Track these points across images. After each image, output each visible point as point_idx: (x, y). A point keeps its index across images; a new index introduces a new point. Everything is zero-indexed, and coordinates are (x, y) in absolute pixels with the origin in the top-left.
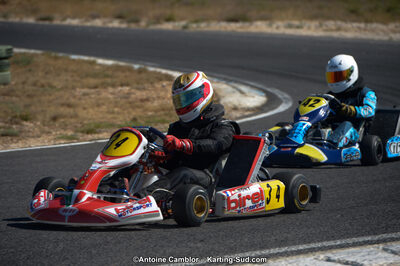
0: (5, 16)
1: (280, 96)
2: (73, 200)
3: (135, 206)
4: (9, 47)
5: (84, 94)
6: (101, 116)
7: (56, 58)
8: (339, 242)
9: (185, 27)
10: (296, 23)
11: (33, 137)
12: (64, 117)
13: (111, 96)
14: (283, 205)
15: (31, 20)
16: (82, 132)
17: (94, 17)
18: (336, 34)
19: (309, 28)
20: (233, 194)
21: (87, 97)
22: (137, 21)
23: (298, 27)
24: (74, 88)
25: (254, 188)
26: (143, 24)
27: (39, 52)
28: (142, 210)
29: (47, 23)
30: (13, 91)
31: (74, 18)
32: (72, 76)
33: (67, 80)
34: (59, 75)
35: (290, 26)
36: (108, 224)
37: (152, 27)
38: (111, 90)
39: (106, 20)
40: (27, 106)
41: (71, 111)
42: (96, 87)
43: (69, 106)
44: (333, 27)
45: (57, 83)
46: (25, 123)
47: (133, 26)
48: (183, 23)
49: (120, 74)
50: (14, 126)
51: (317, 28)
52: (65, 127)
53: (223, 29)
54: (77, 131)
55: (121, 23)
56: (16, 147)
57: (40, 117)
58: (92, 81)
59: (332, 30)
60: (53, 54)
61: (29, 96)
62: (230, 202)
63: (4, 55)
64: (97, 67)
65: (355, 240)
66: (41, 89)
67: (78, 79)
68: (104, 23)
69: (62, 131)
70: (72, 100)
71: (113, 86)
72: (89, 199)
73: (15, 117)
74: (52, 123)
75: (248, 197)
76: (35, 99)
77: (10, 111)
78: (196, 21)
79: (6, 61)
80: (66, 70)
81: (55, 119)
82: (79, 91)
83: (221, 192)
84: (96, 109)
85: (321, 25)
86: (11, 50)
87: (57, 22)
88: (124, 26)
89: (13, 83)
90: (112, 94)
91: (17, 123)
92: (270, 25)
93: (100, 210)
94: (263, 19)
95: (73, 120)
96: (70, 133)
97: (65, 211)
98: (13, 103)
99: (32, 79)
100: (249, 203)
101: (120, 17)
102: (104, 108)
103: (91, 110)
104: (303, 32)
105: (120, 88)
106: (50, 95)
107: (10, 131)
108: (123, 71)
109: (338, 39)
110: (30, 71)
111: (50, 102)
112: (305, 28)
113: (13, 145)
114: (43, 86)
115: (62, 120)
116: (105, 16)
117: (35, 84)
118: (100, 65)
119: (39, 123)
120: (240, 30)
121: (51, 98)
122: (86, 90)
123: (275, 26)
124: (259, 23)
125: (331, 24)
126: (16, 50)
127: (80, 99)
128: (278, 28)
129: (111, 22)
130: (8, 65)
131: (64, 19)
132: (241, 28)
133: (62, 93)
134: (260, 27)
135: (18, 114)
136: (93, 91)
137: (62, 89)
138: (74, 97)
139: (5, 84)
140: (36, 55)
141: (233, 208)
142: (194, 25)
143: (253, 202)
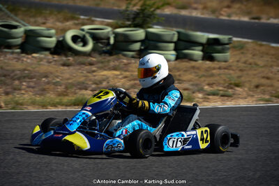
0: (229, 16)
4: (230, 37)
7: (261, 45)
11: (242, 98)
12: (263, 85)
15: (246, 19)
16: (276, 97)
24: (272, 66)
27: (250, 41)
29: (257, 21)
30: (230, 66)
31: (275, 18)
32: (271, 58)
33: (267, 61)
34: (262, 57)
40: (239, 77)
41: (269, 82)
43: (268, 78)
45: (261, 63)
46: (237, 88)
50: (230, 90)
52: (264, 92)
54: (272, 96)
56: (230, 104)
57: (247, 85)
60: (259, 42)
61: (241, 70)
63: (226, 42)
66: (250, 66)
67: (275, 60)
69: (262, 96)
70: (270, 75)
73: (231, 84)
74: (255, 89)
76: (245, 73)
77: (227, 80)
79: (227, 46)
80: (267, 54)
81: (257, 87)
82: (275, 69)
86: (230, 38)
87: (263, 21)
89: (231, 61)
91: (232, 88)
95: (269, 88)
96: (267, 97)
98: (230, 74)
99: (243, 59)
106: (255, 70)
107: (227, 93)
110: (242, 53)
111: (255, 75)
113: (228, 103)
114: (250, 64)
115: (262, 88)
117: (245, 63)
119: (246, 89)
121: (255, 72)
126: (235, 39)
127: (275, 74)
130: (229, 49)
131: (268, 19)
133: (263, 69)
135: (233, 82)
137: (263, 66)
138: (272, 72)
139: (226, 61)
140: (248, 43)
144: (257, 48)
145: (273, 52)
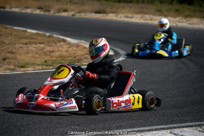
1: (120, 52)
2: (34, 99)
3: (65, 103)
5: (20, 47)
6: (28, 59)
7: (6, 28)
8: (148, 128)
9: (73, 15)
10: (130, 15)
12: (9, 59)
13: (34, 49)
14: (141, 107)
16: (19, 67)
17: (27, 8)
18: (150, 22)
19: (136, 18)
20: (115, 100)
21: (22, 49)
22: (49, 11)
23: (131, 18)
24: (15, 44)
25: (126, 97)
26: (52, 12)
28: (68, 106)
29: (2, 9)
31: (16, 8)
32: (14, 38)
33: (11, 40)
34: (7, 37)
35: (127, 17)
36: (51, 112)
37: (57, 14)
38: (34, 45)
39: (33, 10)
41: (13, 55)
42: (26, 44)
43: (12, 53)
44: (149, 18)
45: (7, 41)
47: (47, 13)
48: (73, 13)
49: (39, 37)
51: (140, 18)
52: (9, 64)
53: (93, 17)
54: (16, 66)
55: (41, 11)
58: (25, 41)
59: (147, 20)
60: (5, 26)
62: (113, 104)
64: (28, 34)
65: (156, 127)
67: (17, 39)
68: (32, 11)
69: (8, 66)
70: (14, 50)
71: (35, 44)
72: (42, 99)
74: (3, 61)
75: (123, 102)
78: (79, 12)
80: (11, 35)
81: (4, 59)
82: (18, 46)
83: (109, 99)
84: (26, 55)
85: (142, 17)
87: (7, 9)
88: (42, 13)
90: (35, 48)
92: (117, 16)
93: (47, 105)
94: (113, 12)
95: (14, 61)
96: (12, 67)
97: (30, 104)
100: (123, 105)
101: (40, 8)
102: (30, 55)
103: (23, 56)
104: (134, 20)
105: (39, 45)
106: (2, 47)
108: (41, 36)
109: (151, 24)
111: (2, 50)
112: (135, 18)
115: (8, 60)
116: (32, 8)
118: (29, 32)
120: (101, 18)
121: (3, 48)
122: (21, 45)
123: (119, 16)
124: (111, 15)
125: (147, 16)
127: (18, 50)
128: (120, 17)
129: (35, 11)
131: (11, 8)
132: (102, 16)
133: (9, 46)
134: (111, 17)
136: (25, 46)
137: (9, 44)
138: (15, 48)
141: (115, 107)
142: (78, 14)
143: (126, 104)
144: (3, 30)
145: (15, 33)
